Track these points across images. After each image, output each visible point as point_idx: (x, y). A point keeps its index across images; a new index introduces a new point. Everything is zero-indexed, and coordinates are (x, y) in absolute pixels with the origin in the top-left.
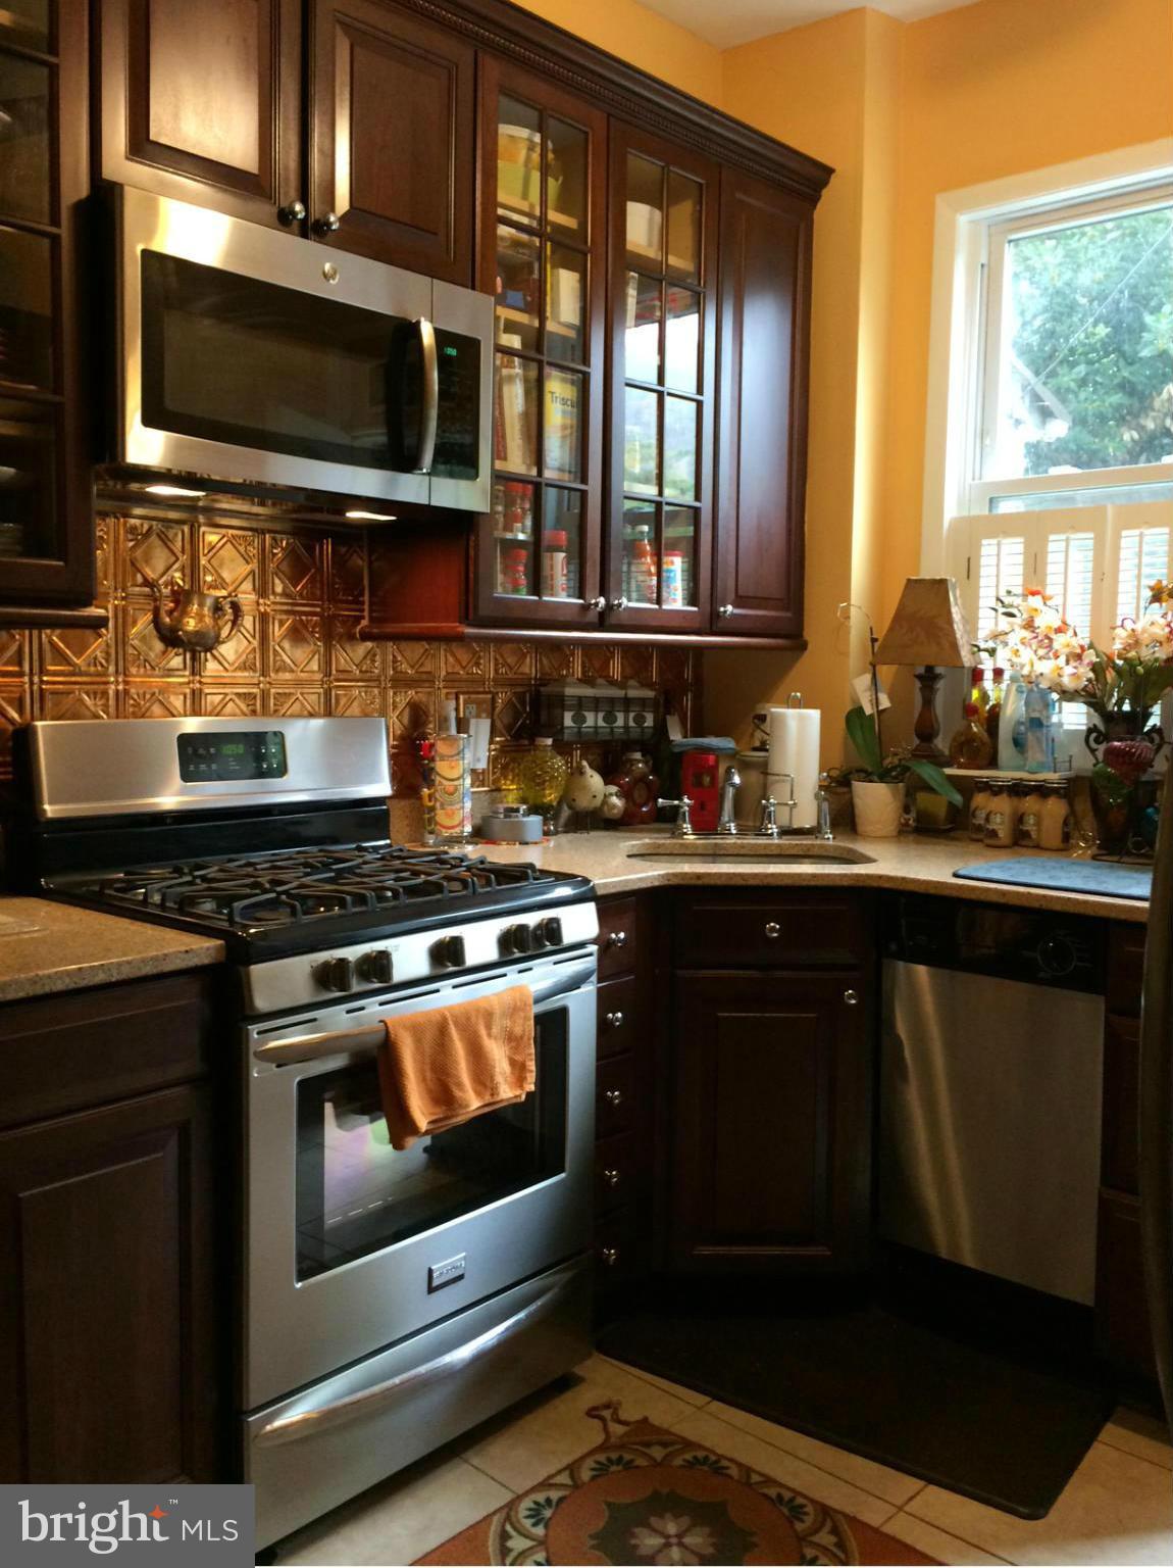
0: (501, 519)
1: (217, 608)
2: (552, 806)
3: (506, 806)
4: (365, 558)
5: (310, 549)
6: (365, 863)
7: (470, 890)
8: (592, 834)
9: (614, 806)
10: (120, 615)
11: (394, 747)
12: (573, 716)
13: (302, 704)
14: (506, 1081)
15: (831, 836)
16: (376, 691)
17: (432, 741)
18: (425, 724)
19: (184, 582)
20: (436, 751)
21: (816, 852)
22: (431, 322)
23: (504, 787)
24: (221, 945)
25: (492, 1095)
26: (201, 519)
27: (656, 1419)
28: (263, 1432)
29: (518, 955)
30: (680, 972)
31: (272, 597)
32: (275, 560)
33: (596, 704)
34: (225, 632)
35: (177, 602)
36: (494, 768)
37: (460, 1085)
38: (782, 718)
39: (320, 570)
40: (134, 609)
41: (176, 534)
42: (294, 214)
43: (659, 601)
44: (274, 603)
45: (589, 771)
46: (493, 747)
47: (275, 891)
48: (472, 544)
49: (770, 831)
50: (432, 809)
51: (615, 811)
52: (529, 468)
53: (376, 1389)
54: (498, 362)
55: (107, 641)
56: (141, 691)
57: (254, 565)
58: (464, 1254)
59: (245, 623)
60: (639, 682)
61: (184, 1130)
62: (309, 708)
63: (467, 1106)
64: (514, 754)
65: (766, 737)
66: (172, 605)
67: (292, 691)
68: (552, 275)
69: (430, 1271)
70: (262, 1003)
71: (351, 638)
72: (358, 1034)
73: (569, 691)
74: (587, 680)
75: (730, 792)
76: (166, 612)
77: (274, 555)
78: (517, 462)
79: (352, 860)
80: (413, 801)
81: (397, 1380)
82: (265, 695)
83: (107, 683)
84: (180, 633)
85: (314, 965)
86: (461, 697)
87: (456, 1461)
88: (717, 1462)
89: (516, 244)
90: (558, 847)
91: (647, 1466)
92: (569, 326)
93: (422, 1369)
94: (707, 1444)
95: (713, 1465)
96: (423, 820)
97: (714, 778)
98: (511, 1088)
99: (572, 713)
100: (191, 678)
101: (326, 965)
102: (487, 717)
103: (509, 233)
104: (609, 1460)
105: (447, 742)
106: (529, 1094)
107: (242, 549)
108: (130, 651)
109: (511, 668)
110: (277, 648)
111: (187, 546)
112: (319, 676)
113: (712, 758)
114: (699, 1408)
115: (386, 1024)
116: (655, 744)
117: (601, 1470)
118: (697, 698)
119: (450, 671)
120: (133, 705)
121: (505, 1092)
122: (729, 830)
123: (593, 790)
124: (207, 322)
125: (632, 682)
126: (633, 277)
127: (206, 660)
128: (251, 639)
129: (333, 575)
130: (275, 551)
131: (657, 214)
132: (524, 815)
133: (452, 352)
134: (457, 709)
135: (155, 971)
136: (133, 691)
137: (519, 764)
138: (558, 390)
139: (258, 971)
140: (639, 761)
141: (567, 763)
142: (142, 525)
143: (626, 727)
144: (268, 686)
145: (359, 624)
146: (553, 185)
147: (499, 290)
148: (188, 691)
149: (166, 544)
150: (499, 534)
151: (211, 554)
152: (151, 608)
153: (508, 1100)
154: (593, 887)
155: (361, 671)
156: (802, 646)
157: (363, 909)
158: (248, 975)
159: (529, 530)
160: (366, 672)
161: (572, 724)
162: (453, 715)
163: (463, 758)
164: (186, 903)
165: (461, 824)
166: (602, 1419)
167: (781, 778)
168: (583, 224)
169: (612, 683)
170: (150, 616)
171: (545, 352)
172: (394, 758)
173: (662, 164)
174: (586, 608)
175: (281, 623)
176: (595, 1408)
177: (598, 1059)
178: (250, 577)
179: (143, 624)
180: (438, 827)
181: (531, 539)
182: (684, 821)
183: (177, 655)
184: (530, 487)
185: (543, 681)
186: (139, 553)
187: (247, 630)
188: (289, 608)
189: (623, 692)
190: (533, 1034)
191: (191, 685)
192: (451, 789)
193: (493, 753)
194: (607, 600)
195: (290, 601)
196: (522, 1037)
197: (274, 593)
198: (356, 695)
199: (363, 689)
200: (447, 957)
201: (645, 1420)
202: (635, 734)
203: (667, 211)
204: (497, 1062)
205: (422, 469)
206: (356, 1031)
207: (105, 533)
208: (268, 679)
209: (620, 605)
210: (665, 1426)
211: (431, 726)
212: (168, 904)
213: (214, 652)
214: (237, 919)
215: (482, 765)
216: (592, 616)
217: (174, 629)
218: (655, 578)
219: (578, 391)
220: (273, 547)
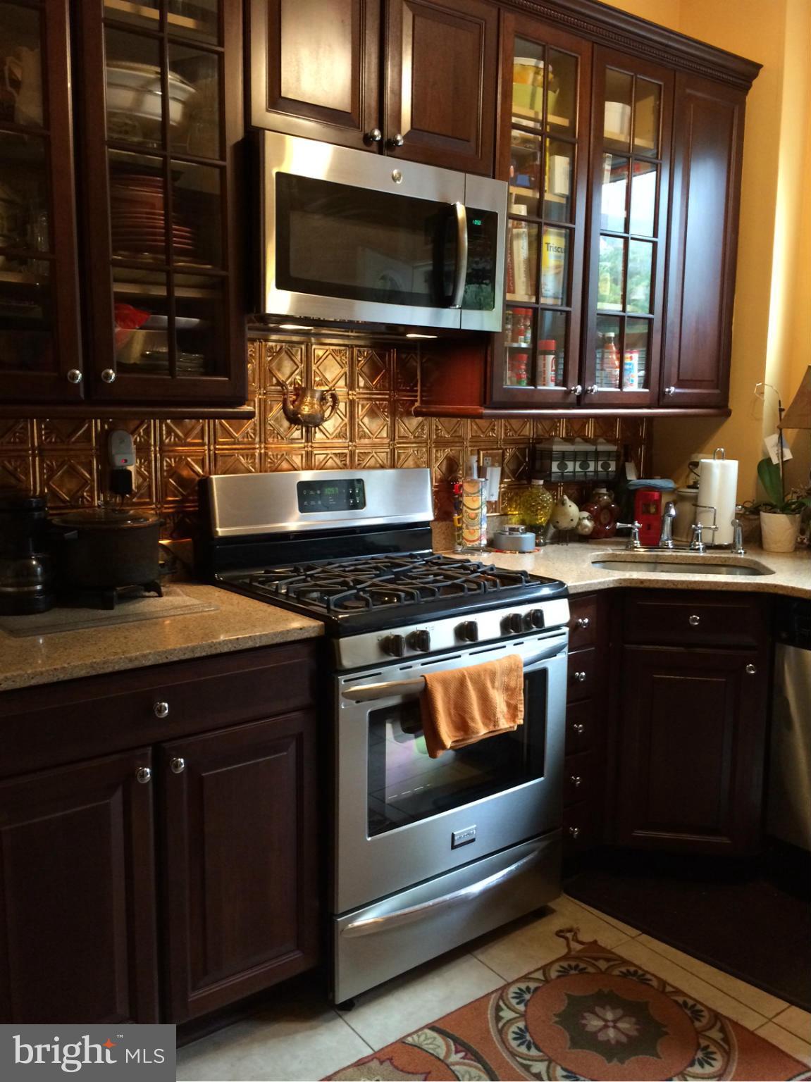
0: (510, 334)
1: (323, 398)
2: (543, 526)
3: (511, 526)
4: (418, 361)
5: (382, 357)
6: (415, 568)
7: (483, 589)
8: (570, 545)
9: (586, 526)
10: (262, 403)
11: (436, 487)
12: (559, 464)
13: (376, 459)
14: (504, 716)
15: (743, 551)
16: (424, 449)
17: (461, 483)
18: (456, 471)
19: (302, 382)
20: (463, 490)
21: (730, 563)
22: (464, 204)
23: (510, 513)
24: (322, 625)
25: (495, 726)
26: (313, 340)
27: (602, 943)
28: (347, 928)
29: (513, 634)
30: (626, 646)
31: (357, 390)
32: (360, 364)
33: (574, 456)
34: (327, 414)
35: (297, 395)
36: (503, 500)
37: (473, 719)
38: (709, 466)
39: (388, 371)
40: (271, 401)
41: (297, 351)
42: (374, 137)
43: (620, 386)
44: (359, 393)
45: (568, 502)
46: (502, 485)
47: (356, 588)
48: (489, 352)
49: (697, 547)
50: (461, 528)
51: (587, 530)
52: (530, 298)
53: (417, 907)
54: (510, 225)
55: (254, 422)
56: (275, 454)
57: (347, 369)
58: (475, 826)
59: (339, 407)
60: (605, 439)
61: (299, 739)
62: (381, 462)
63: (478, 733)
64: (517, 490)
65: (697, 477)
66: (294, 397)
67: (370, 451)
68: (550, 160)
69: (453, 836)
70: (347, 662)
71: (408, 414)
72: (407, 684)
73: (556, 448)
74: (569, 440)
75: (668, 520)
76: (291, 401)
77: (359, 361)
78: (522, 294)
79: (406, 566)
80: (448, 522)
81: (431, 903)
82: (352, 454)
83: (255, 449)
84: (299, 416)
85: (380, 639)
86: (481, 453)
87: (469, 956)
88: (643, 975)
89: (525, 141)
90: (546, 555)
91: (595, 973)
92: (562, 196)
93: (447, 897)
94: (637, 962)
95: (638, 977)
96: (454, 536)
97: (658, 508)
98: (507, 721)
99: (557, 463)
100: (306, 444)
101: (387, 640)
102: (499, 466)
103: (520, 134)
104: (570, 966)
105: (471, 484)
106: (519, 726)
107: (338, 359)
108: (269, 428)
109: (516, 432)
110: (360, 423)
111: (304, 359)
112: (387, 441)
113: (656, 494)
114: (633, 938)
115: (425, 678)
116: (617, 483)
117: (564, 972)
118: (648, 450)
119: (474, 434)
120: (270, 463)
121: (503, 724)
122: (668, 545)
123: (571, 515)
124: (316, 217)
125: (601, 440)
126: (608, 157)
127: (315, 432)
128: (344, 418)
129: (398, 373)
130: (360, 359)
131: (628, 108)
132: (522, 533)
133: (478, 222)
134: (478, 461)
135: (282, 641)
136: (270, 453)
137: (520, 498)
138: (553, 241)
139: (344, 642)
140: (604, 495)
141: (553, 496)
142: (276, 346)
143: (596, 472)
144: (354, 448)
145: (414, 404)
146: (552, 96)
147: (512, 174)
148: (304, 452)
149: (290, 357)
150: (507, 344)
151: (319, 363)
152: (282, 399)
153: (506, 729)
154: (567, 588)
155: (415, 437)
156: (728, 413)
157: (412, 602)
158: (338, 644)
159: (529, 340)
160: (418, 437)
161: (558, 471)
162: (475, 465)
163: (482, 495)
164: (301, 595)
165: (480, 539)
166: (567, 939)
167: (707, 509)
168: (573, 122)
169: (587, 440)
170: (281, 405)
171: (543, 217)
172: (436, 495)
173: (632, 74)
174: (568, 393)
175: (363, 407)
176: (561, 931)
177: (569, 702)
178: (344, 377)
179: (277, 409)
180: (464, 541)
181: (531, 347)
182: (635, 539)
183: (297, 429)
184: (530, 310)
185: (538, 440)
186: (274, 365)
187: (341, 412)
188: (368, 396)
189: (594, 447)
190: (523, 687)
191: (306, 449)
192: (473, 516)
193: (502, 490)
194: (583, 388)
195: (368, 392)
196: (515, 689)
197: (359, 387)
198: (410, 453)
199: (416, 449)
200: (467, 635)
201: (595, 942)
202: (602, 475)
203: (635, 107)
204: (498, 704)
205: (455, 305)
206: (406, 681)
207: (254, 352)
208: (354, 443)
209: (592, 390)
210: (609, 948)
211: (461, 472)
212: (290, 595)
213: (321, 427)
214: (332, 607)
215: (495, 498)
216: (572, 399)
217: (296, 413)
218: (618, 370)
219: (566, 242)
220: (358, 357)
